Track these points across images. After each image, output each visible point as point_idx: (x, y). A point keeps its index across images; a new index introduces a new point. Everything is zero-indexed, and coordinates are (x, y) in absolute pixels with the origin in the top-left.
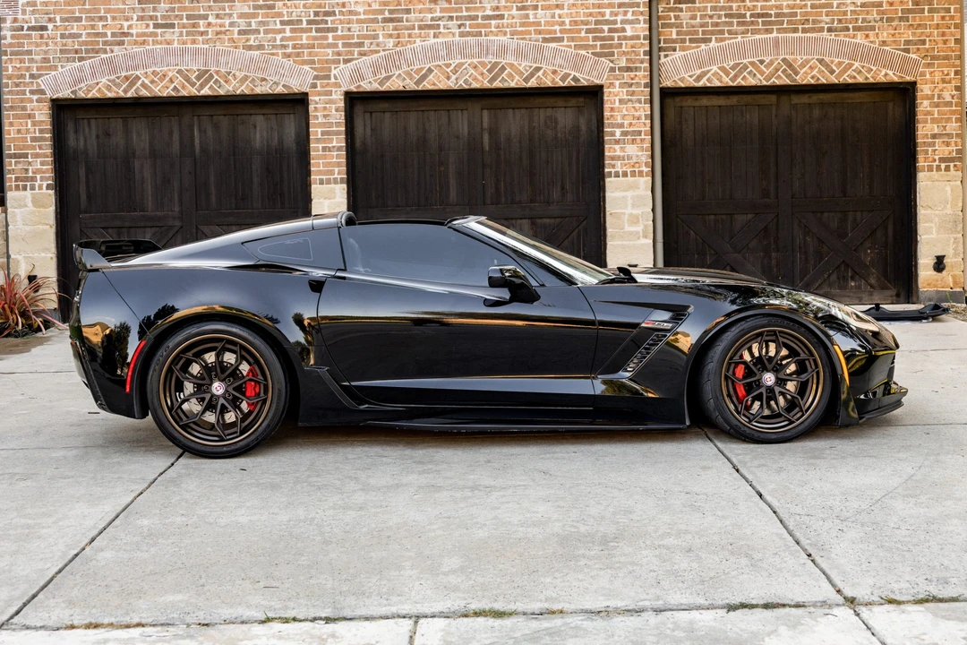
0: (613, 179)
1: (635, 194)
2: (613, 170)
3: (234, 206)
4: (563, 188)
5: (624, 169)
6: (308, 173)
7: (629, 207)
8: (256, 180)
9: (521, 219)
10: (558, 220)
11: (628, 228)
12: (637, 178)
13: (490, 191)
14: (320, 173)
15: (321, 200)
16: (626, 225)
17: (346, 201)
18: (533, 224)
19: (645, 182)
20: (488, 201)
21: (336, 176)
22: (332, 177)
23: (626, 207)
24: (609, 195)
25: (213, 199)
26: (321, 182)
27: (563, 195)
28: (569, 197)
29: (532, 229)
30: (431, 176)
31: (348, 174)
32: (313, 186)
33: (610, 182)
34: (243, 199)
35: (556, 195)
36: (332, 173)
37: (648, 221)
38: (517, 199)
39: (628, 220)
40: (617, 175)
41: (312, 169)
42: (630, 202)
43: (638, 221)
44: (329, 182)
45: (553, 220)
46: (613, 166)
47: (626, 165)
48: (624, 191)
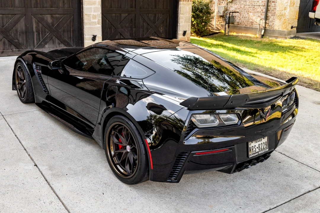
1: (95, 6)
4: (64, 2)
7: (93, 12)
9: (47, 14)
10: (62, 15)
11: (92, 20)
13: (33, 2)
16: (92, 19)
18: (52, 17)
19: (99, 2)
20: (33, 6)
23: (91, 12)
27: (64, 5)
28: (66, 5)
29: (52, 19)
35: (61, 5)
37: (99, 17)
38: (45, 6)
39: (92, 17)
42: (93, 10)
43: (96, 18)
48: (91, 5)
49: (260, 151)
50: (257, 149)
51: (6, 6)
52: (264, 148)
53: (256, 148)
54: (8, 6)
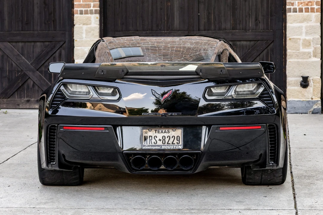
0: (292, 14)
1: (309, 25)
2: (292, 7)
3: (20, 28)
4: (256, 20)
5: (300, 6)
6: (72, 6)
7: (304, 35)
8: (36, 10)
10: (252, 43)
11: (302, 50)
12: (310, 13)
13: (203, 21)
14: (80, 6)
15: (81, 26)
16: (301, 47)
17: (98, 26)
19: (316, 16)
20: (202, 28)
21: (92, 8)
22: (89, 9)
23: (301, 34)
24: (289, 25)
25: (6, 23)
26: (81, 13)
27: (256, 25)
28: (261, 26)
30: (161, 9)
31: (100, 7)
32: (75, 15)
33: (290, 15)
34: (27, 24)
35: (251, 24)
36: (89, 6)
37: (317, 44)
38: (223, 26)
39: (303, 44)
40: (295, 11)
41: (75, 3)
42: (304, 30)
43: (310, 45)
44: (86, 12)
45: (248, 43)
46: (293, 4)
47: (301, 3)
48: (299, 22)
49: (165, 145)
50: (158, 142)
51: (160, 28)
52: (172, 143)
53: (157, 139)
54: (163, 28)
